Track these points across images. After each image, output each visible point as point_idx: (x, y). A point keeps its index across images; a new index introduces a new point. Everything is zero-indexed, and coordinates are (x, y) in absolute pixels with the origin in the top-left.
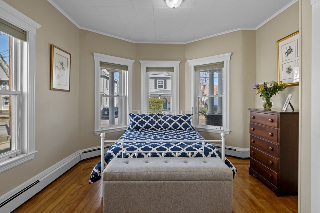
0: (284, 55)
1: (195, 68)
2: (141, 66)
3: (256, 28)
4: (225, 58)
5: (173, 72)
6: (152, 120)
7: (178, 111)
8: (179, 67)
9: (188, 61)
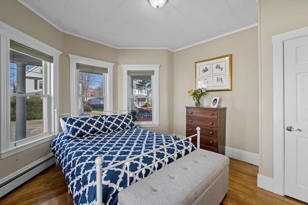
0: (201, 72)
1: (128, 72)
2: (70, 60)
3: (174, 51)
4: (155, 68)
5: (107, 73)
6: (98, 123)
7: (111, 111)
8: (113, 69)
9: (122, 65)
